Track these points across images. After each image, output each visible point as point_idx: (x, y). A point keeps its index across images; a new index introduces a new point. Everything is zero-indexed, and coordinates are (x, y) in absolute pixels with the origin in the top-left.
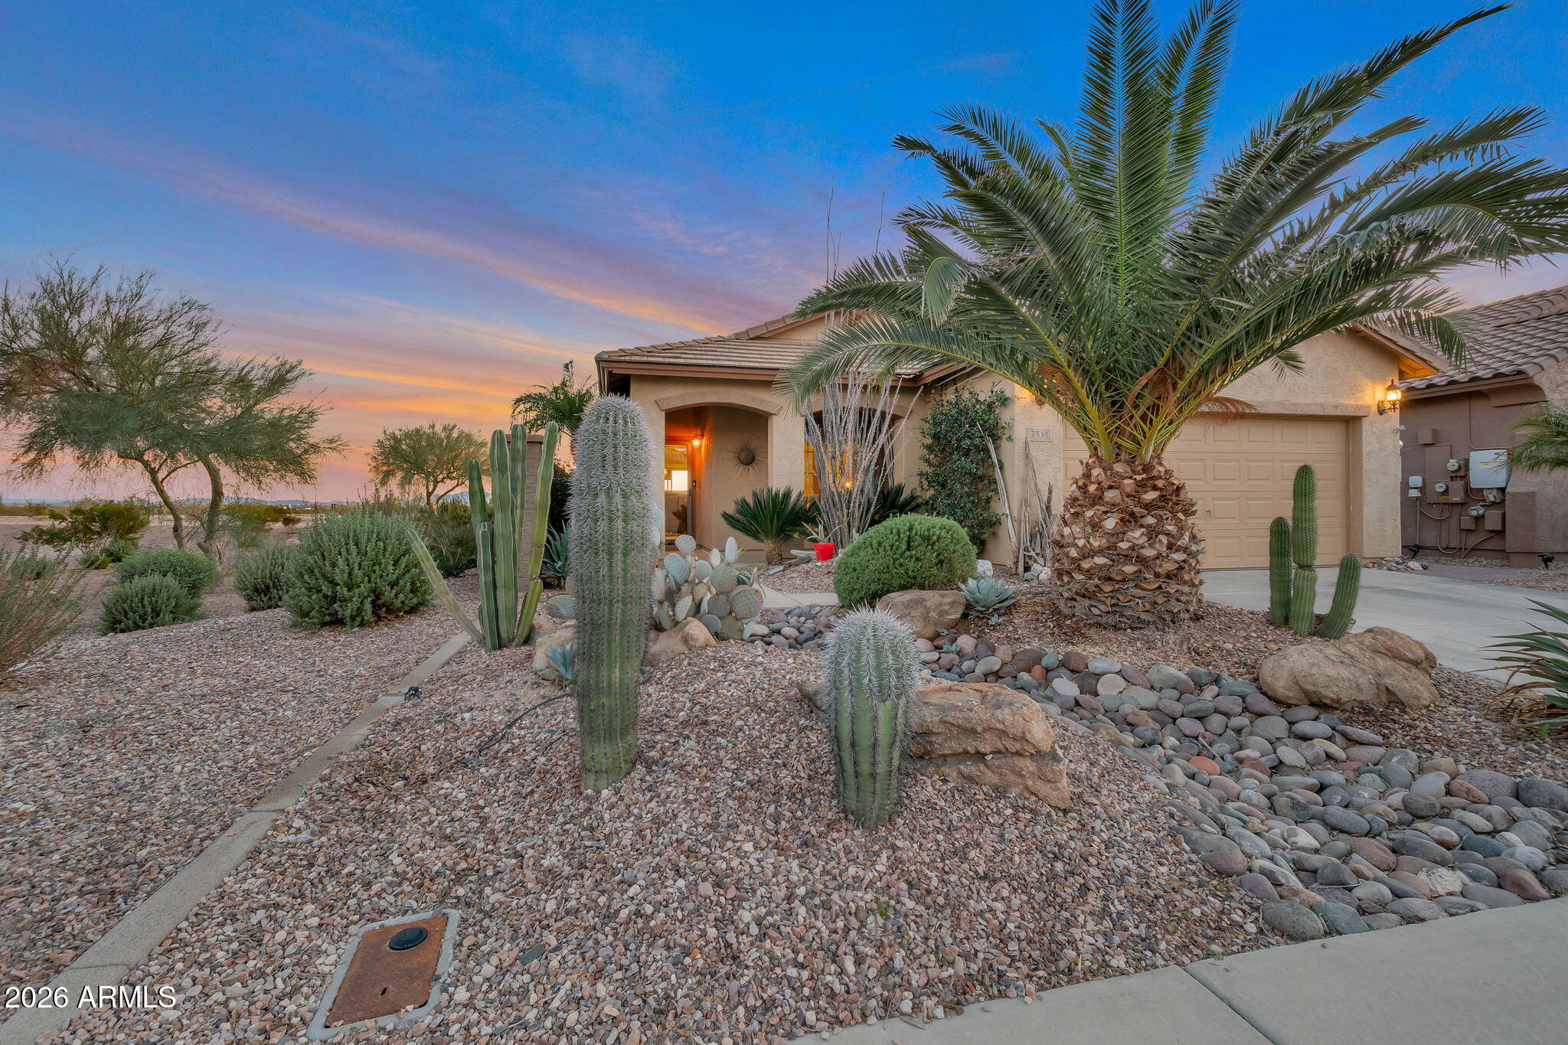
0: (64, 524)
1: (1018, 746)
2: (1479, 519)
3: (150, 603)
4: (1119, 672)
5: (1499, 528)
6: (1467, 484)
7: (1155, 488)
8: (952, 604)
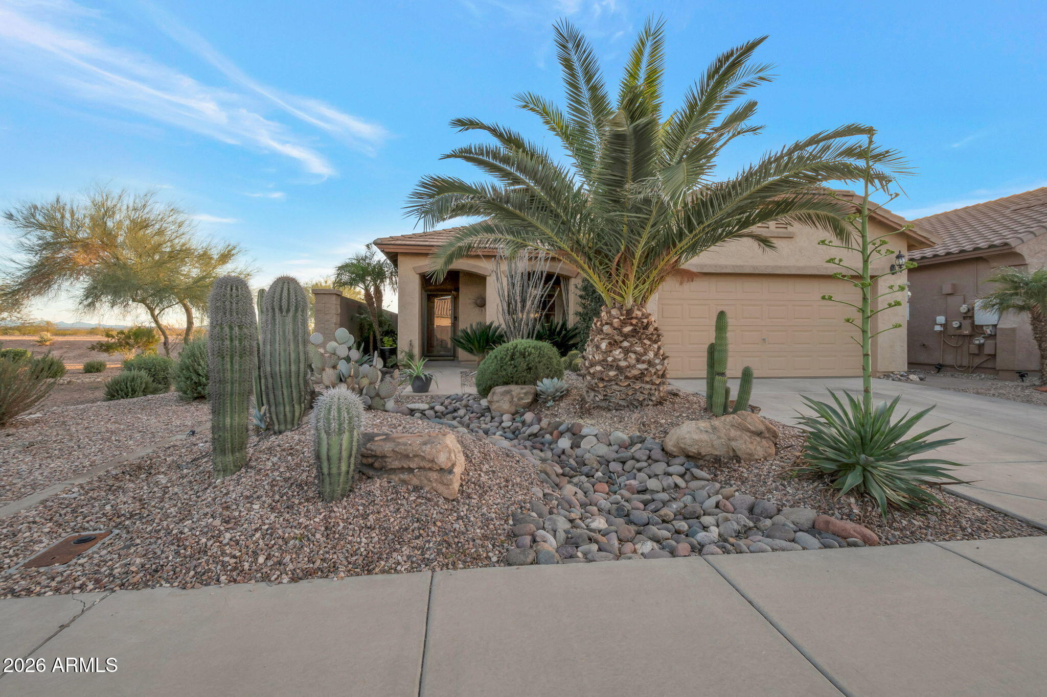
0: (113, 340)
1: (430, 465)
2: (981, 346)
3: (131, 386)
4: (596, 436)
5: (993, 353)
6: (973, 322)
7: (631, 324)
8: (526, 394)
